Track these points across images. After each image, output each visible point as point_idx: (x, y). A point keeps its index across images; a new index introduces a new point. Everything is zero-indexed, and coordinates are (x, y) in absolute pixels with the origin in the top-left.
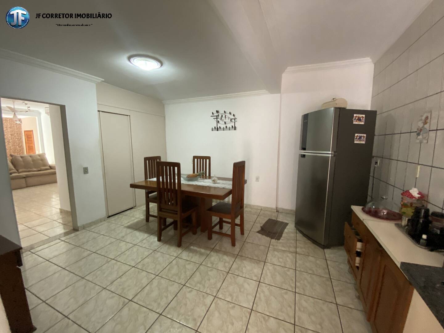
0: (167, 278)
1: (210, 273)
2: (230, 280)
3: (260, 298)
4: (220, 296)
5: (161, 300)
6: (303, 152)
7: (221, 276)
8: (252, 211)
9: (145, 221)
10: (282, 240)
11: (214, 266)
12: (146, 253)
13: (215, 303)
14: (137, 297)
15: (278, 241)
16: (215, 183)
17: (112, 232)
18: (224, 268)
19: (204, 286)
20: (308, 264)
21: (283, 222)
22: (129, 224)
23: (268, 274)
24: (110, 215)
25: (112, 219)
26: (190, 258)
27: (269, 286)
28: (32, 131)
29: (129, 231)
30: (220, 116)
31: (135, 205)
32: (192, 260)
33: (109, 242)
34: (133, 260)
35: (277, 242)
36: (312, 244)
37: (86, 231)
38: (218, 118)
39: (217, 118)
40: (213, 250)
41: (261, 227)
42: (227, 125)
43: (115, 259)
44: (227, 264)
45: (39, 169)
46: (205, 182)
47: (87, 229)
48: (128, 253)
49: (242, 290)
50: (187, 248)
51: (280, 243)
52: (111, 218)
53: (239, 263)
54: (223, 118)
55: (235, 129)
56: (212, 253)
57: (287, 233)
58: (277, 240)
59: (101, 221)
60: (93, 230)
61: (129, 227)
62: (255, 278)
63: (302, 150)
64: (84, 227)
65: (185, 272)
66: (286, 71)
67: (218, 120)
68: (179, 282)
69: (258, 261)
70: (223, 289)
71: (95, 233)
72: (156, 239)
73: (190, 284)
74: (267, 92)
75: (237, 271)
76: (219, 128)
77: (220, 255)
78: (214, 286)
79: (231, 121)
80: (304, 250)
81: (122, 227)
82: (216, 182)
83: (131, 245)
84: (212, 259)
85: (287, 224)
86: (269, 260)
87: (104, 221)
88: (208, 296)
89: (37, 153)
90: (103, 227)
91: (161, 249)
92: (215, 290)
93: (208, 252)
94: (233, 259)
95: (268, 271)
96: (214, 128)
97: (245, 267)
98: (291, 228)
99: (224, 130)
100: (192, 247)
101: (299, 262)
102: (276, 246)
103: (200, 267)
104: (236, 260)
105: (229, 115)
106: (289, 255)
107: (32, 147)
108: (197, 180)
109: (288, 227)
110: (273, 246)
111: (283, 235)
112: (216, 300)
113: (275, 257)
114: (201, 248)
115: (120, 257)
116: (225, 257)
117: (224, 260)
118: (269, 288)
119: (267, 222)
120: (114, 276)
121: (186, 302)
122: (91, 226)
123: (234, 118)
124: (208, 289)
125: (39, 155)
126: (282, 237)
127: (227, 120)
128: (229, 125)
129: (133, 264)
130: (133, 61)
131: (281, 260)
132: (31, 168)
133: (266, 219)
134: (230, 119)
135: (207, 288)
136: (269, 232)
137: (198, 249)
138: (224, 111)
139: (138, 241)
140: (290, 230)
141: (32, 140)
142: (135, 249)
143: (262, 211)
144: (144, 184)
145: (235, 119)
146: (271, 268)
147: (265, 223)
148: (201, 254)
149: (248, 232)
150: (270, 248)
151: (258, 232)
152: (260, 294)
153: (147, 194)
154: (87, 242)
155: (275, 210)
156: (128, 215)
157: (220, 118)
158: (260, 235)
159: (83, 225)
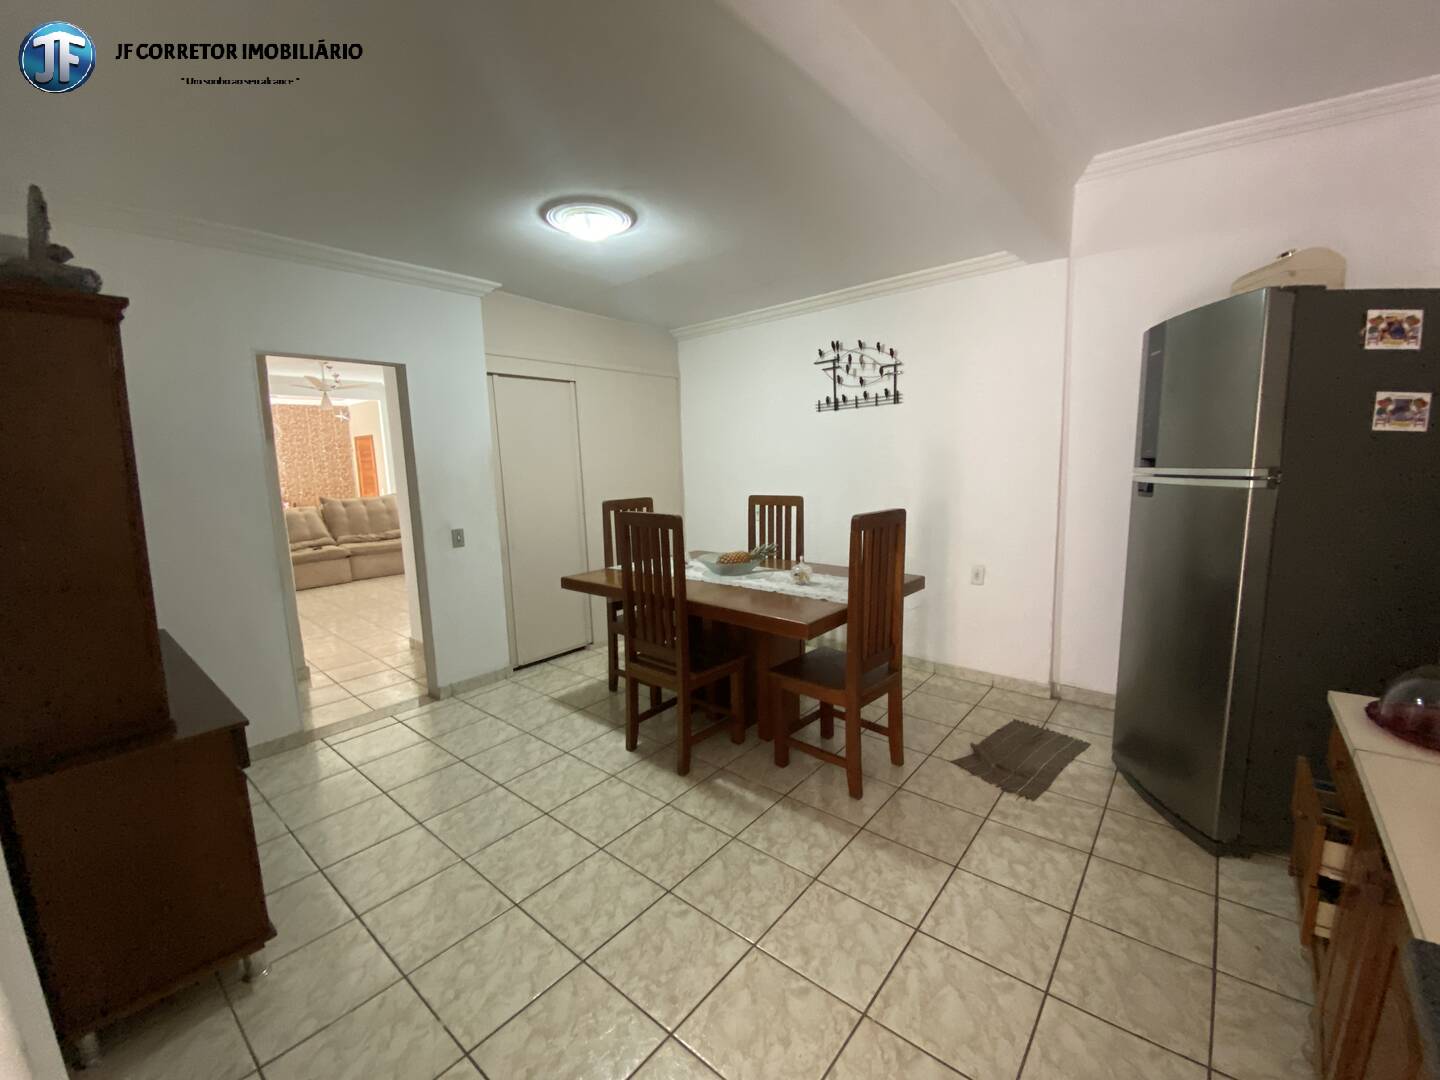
0: (625, 860)
1: (755, 869)
2: (814, 905)
3: (903, 982)
4: (769, 948)
5: (593, 923)
6: (1147, 475)
7: (788, 885)
8: (956, 688)
9: (608, 690)
10: (1048, 800)
11: (774, 850)
12: (589, 782)
13: (748, 965)
14: (534, 899)
15: (1030, 801)
16: (803, 584)
17: (517, 711)
18: (805, 864)
19: (727, 907)
20: (1130, 903)
21: (1066, 736)
22: (563, 692)
23: (959, 910)
24: (521, 663)
25: (525, 674)
26: (706, 812)
27: (946, 951)
28: (371, 437)
29: (562, 710)
30: (844, 361)
31: (590, 641)
32: (712, 821)
33: (502, 736)
34: (550, 794)
35: (1023, 807)
36: (1172, 831)
37: (456, 701)
38: (839, 367)
39: (834, 368)
40: (785, 799)
41: (972, 745)
42: (866, 389)
43: (506, 785)
44: (818, 852)
45: (382, 536)
46: (772, 580)
47: (462, 696)
48: (541, 773)
49: (848, 944)
50: (705, 783)
51: (1034, 810)
52: (524, 671)
53: (862, 854)
54: (855, 365)
55: (897, 399)
56: (778, 809)
57: (1073, 778)
58: (1023, 799)
59: (497, 680)
60: (472, 702)
61: (561, 701)
62: (904, 916)
63: (1142, 467)
64: (453, 692)
65: (682, 853)
66: (1089, 169)
67: (839, 372)
68: (657, 880)
69: (930, 861)
70: (786, 927)
71: (476, 708)
72: (623, 744)
73: (685, 891)
74: (1013, 257)
75: (845, 879)
76: (840, 399)
77: (803, 820)
78: (755, 913)
79: (881, 371)
80: (1129, 848)
81: (545, 698)
82: (808, 579)
83: (555, 752)
84: (775, 827)
85: (1082, 746)
86: (974, 863)
87: (506, 678)
88: (731, 938)
89: (382, 494)
90: (497, 696)
91: (631, 773)
92: (758, 927)
93: (766, 803)
94: (844, 840)
95: (958, 900)
96: (824, 401)
97: (879, 872)
98: (1096, 762)
99: (857, 407)
100: (720, 782)
101: (1095, 888)
102: (1017, 817)
103: (730, 844)
104: (853, 844)
105: (874, 354)
106: (1062, 858)
107: (372, 478)
108: (748, 572)
109: (1082, 756)
110: (1005, 816)
111: (1056, 785)
112: (755, 955)
113: (1000, 855)
114: (747, 788)
115: (519, 782)
116: (819, 829)
117: (812, 839)
118: (949, 955)
119: (1000, 732)
120: (492, 832)
121: (662, 942)
122: (470, 690)
123: (893, 362)
124: (738, 917)
125: (384, 500)
126: (1050, 788)
127: (869, 373)
128: (877, 388)
129: (546, 805)
130: (555, 218)
131: (1020, 869)
132: (364, 533)
133: (1003, 722)
134: (878, 367)
135: (736, 914)
136: (998, 766)
137: (737, 790)
138: (860, 342)
139: (576, 742)
140: (1090, 770)
141: (371, 462)
142: (562, 765)
143: (993, 690)
144: (601, 580)
145: (895, 366)
146: (973, 891)
147: (995, 734)
148: (744, 806)
149: (921, 757)
150: (989, 823)
151: (960, 763)
152: (907, 968)
153: (613, 607)
154: (450, 732)
155: (1045, 690)
156: (569, 667)
157: (844, 365)
158: (961, 774)
159: (451, 685)
